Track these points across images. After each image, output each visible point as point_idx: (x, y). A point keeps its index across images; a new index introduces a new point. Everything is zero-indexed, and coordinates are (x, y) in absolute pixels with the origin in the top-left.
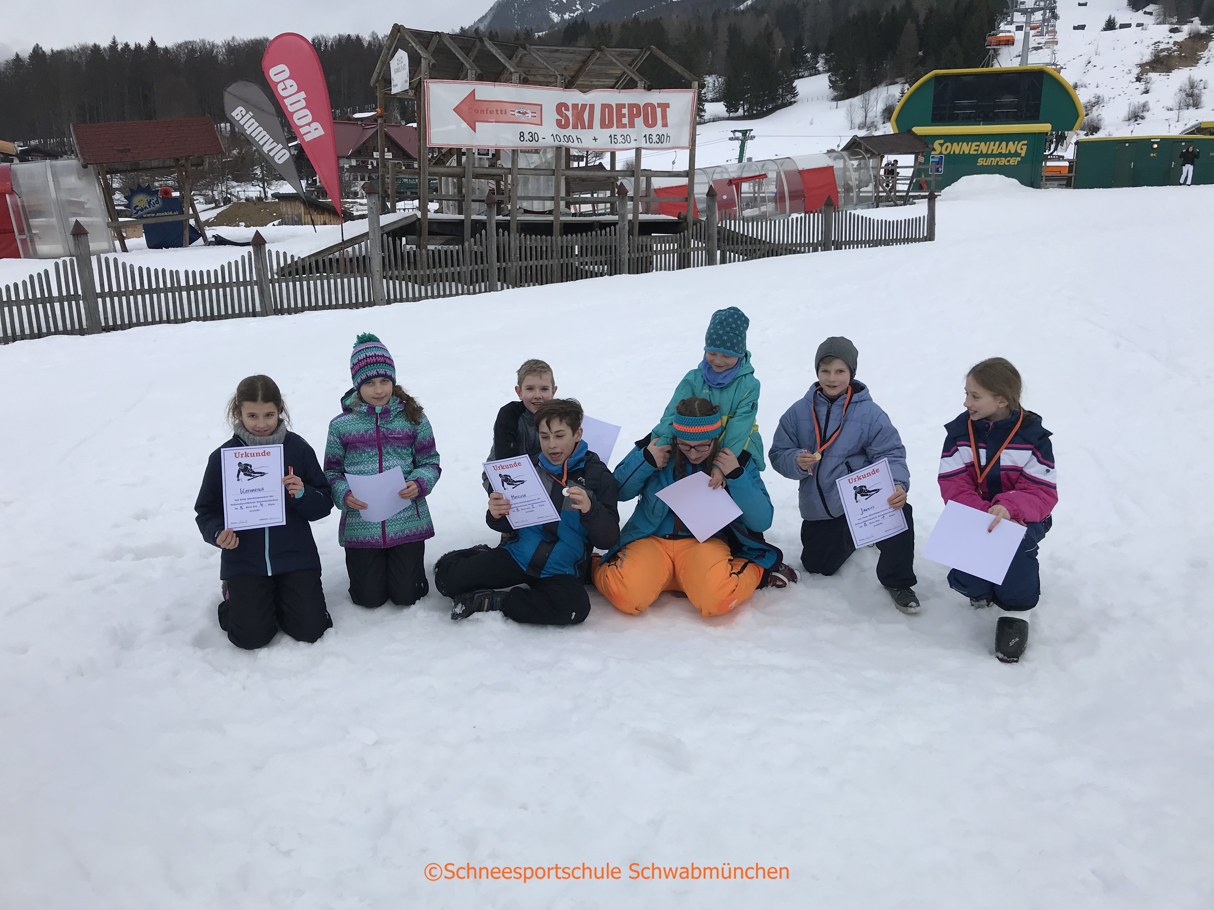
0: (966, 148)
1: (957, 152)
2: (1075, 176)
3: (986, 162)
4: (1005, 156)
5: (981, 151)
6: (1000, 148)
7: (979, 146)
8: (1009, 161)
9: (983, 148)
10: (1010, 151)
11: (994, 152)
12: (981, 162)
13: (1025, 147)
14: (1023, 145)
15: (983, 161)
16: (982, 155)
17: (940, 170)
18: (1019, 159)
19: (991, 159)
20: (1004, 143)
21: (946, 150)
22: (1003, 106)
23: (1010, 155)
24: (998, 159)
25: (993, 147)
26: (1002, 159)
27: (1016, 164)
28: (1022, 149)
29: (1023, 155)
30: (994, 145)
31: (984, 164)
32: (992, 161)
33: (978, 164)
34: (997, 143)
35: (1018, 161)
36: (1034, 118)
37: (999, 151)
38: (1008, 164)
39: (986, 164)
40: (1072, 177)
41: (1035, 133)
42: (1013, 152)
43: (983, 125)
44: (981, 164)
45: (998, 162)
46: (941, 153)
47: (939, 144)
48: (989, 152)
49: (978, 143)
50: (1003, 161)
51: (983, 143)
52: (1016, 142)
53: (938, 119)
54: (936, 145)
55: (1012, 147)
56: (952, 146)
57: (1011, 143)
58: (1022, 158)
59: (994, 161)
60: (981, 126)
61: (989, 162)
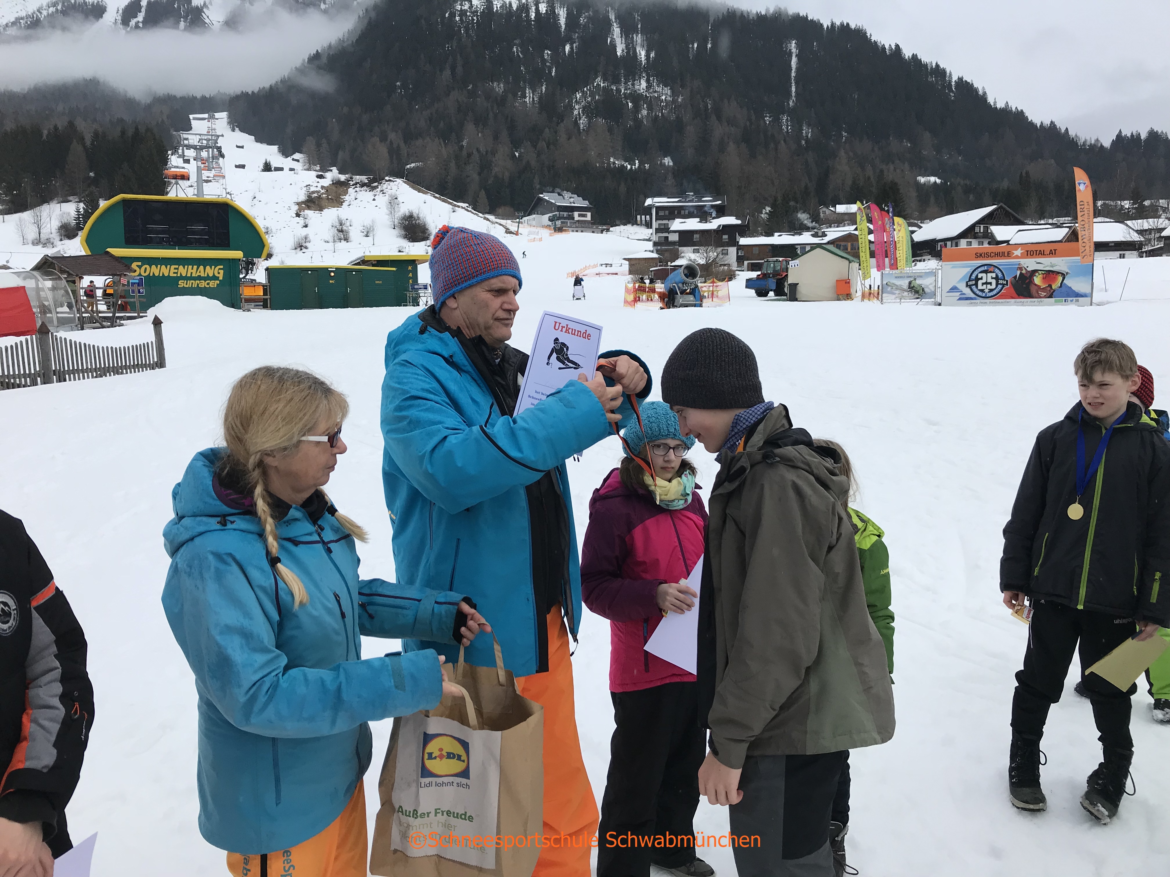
0: (164, 271)
1: (157, 275)
2: (270, 299)
3: (186, 284)
4: (205, 279)
5: (181, 274)
6: (199, 271)
7: (177, 269)
8: (208, 284)
9: (182, 271)
10: (208, 275)
11: (193, 275)
12: (182, 284)
13: (222, 272)
14: (220, 269)
15: (184, 283)
16: (182, 278)
17: (141, 291)
18: (218, 282)
19: (192, 281)
20: (202, 267)
21: (145, 272)
22: (194, 233)
23: (207, 278)
24: (198, 282)
25: (192, 271)
26: (201, 281)
27: (215, 286)
28: (219, 273)
29: (221, 278)
30: (192, 269)
31: (185, 286)
32: (192, 283)
33: (179, 286)
34: (195, 267)
35: (217, 284)
36: (225, 245)
37: (198, 274)
38: (208, 286)
39: (187, 286)
40: (267, 299)
41: (229, 259)
42: (211, 275)
43: (179, 249)
44: (182, 286)
45: (198, 285)
46: (140, 275)
47: (137, 266)
48: (189, 275)
49: (177, 266)
50: (203, 284)
51: (181, 267)
52: (213, 267)
53: (131, 242)
54: (134, 265)
55: (210, 271)
56: (151, 268)
57: (208, 267)
58: (220, 281)
59: (195, 283)
60: (177, 251)
61: (190, 284)
